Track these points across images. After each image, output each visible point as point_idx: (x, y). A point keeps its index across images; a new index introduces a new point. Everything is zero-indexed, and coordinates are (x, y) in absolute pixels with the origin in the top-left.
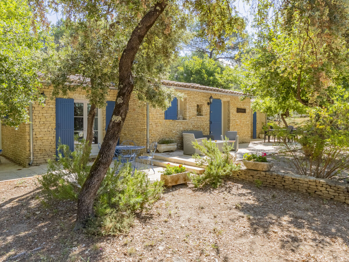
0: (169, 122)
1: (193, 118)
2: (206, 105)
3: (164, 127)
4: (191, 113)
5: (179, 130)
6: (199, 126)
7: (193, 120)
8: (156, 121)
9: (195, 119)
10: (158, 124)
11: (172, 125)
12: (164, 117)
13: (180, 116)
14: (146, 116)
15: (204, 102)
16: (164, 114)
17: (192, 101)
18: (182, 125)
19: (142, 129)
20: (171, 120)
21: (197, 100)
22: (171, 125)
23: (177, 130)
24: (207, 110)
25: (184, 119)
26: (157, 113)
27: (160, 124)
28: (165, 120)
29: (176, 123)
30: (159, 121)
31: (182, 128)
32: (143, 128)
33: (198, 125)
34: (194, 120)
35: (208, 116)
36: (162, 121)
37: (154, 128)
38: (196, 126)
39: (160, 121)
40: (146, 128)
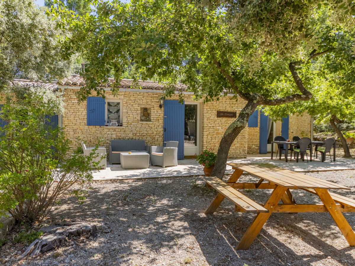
0: (94, 128)
1: (133, 124)
2: (157, 108)
3: (86, 134)
4: (130, 118)
5: (110, 138)
6: (145, 134)
7: (133, 126)
8: (74, 127)
9: (138, 126)
10: (77, 131)
11: (99, 132)
12: (86, 123)
15: (153, 104)
16: (86, 119)
17: (132, 104)
18: (115, 132)
20: (98, 127)
21: (141, 102)
22: (97, 132)
23: (108, 138)
24: (158, 114)
25: (119, 125)
26: (76, 119)
27: (81, 131)
28: (87, 127)
29: (106, 130)
30: (78, 127)
31: (114, 136)
33: (142, 133)
34: (136, 126)
35: (161, 121)
36: (83, 127)
37: (71, 135)
38: (138, 134)
39: (81, 127)
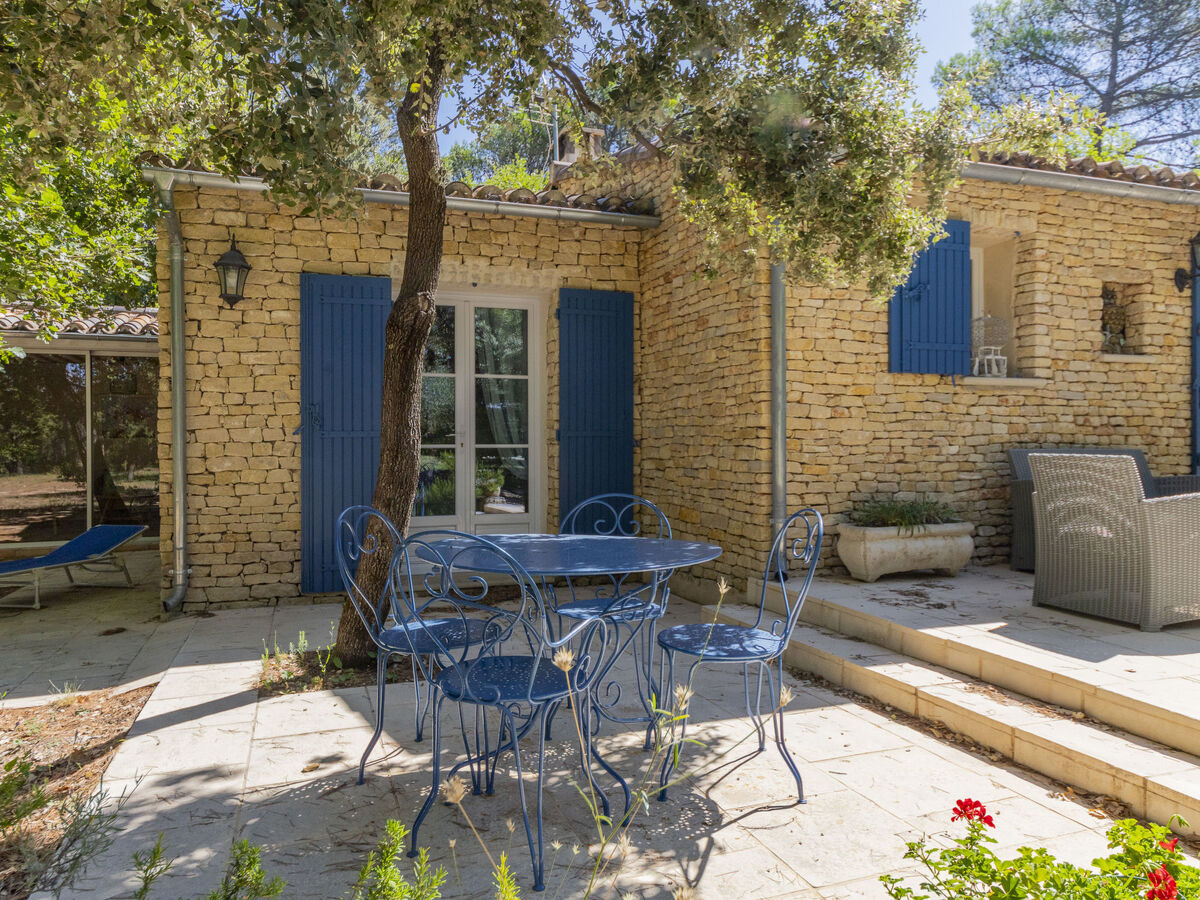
0: (915, 388)
1: (1073, 366)
2: (1165, 286)
3: (884, 418)
4: (1065, 334)
5: (983, 440)
6: (1120, 420)
7: (1075, 378)
8: (832, 378)
9: (1093, 376)
10: (845, 401)
11: (938, 407)
12: (884, 358)
13: (986, 352)
14: (763, 346)
15: (1150, 266)
16: (883, 339)
17: (1070, 261)
18: (1001, 410)
19: (745, 433)
20: (931, 379)
21: (1105, 254)
22: (929, 406)
23: (971, 441)
24: (1171, 319)
25: (1015, 372)
26: (839, 334)
27: (859, 402)
28: (888, 378)
29: (967, 398)
30: (848, 380)
31: (1001, 430)
32: (752, 421)
33: (1110, 411)
34: (1084, 377)
35: (1182, 355)
36: (871, 380)
37: (818, 425)
38: (1096, 421)
39: (861, 379)
40: (765, 420)
